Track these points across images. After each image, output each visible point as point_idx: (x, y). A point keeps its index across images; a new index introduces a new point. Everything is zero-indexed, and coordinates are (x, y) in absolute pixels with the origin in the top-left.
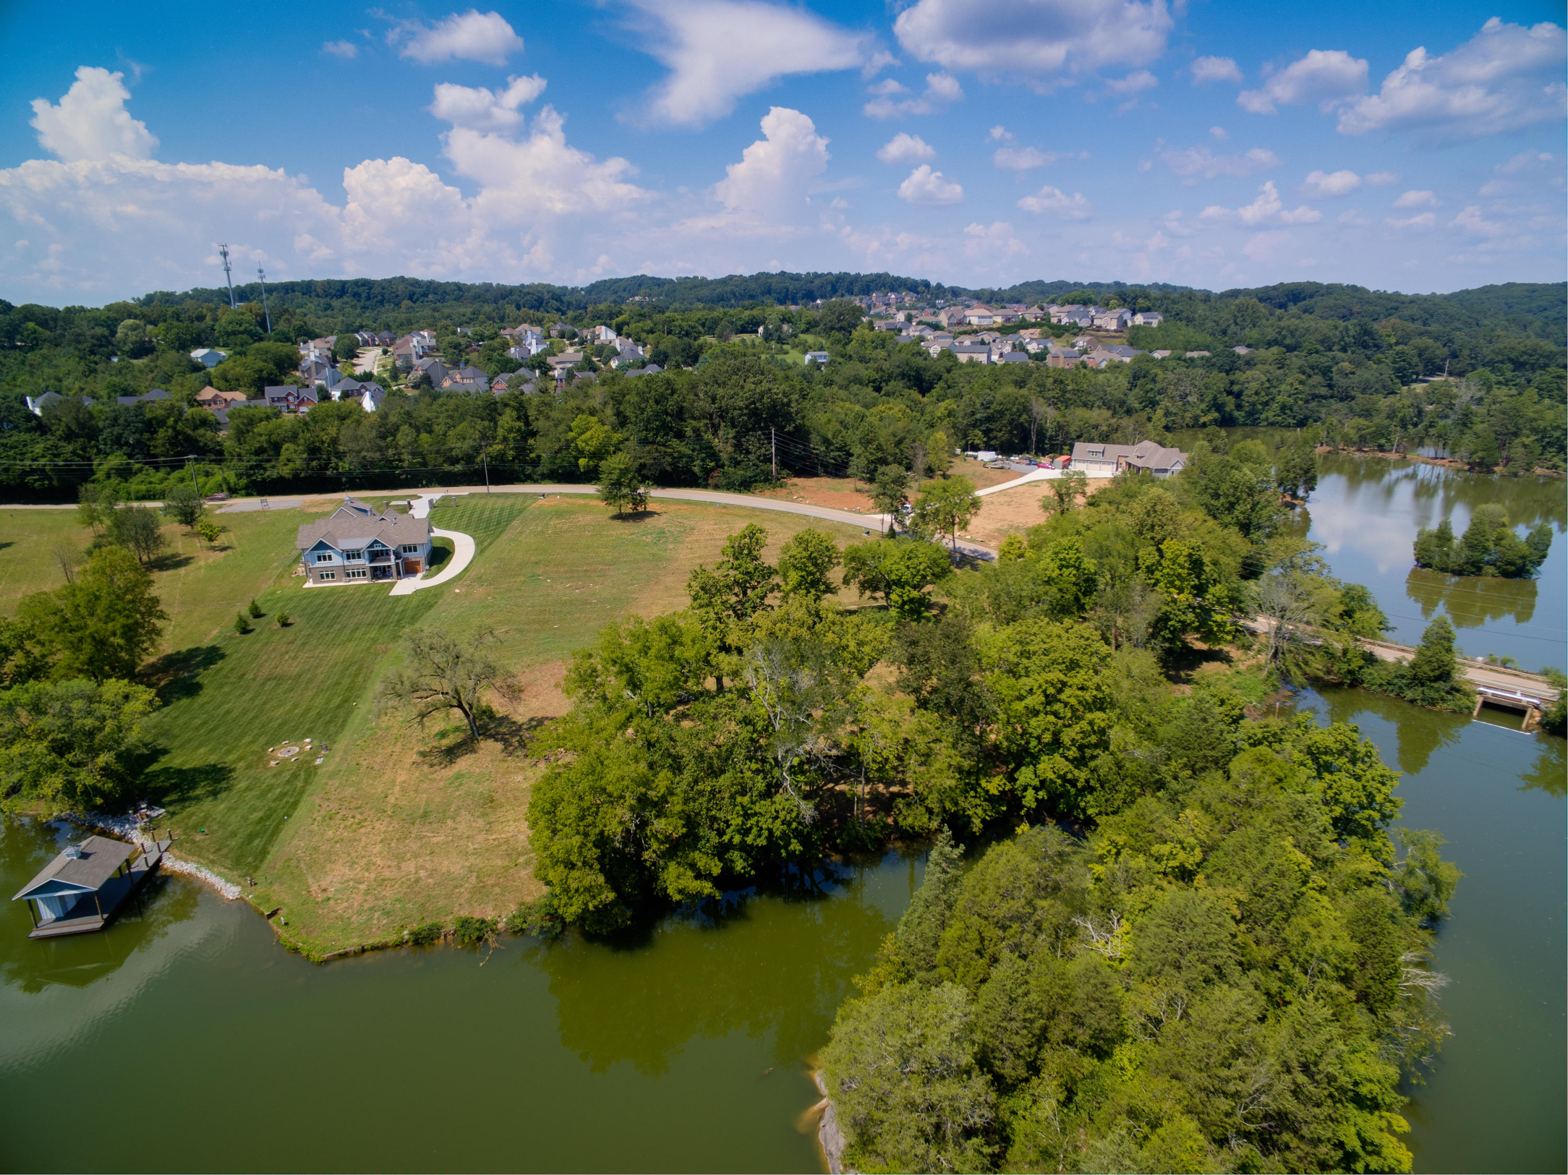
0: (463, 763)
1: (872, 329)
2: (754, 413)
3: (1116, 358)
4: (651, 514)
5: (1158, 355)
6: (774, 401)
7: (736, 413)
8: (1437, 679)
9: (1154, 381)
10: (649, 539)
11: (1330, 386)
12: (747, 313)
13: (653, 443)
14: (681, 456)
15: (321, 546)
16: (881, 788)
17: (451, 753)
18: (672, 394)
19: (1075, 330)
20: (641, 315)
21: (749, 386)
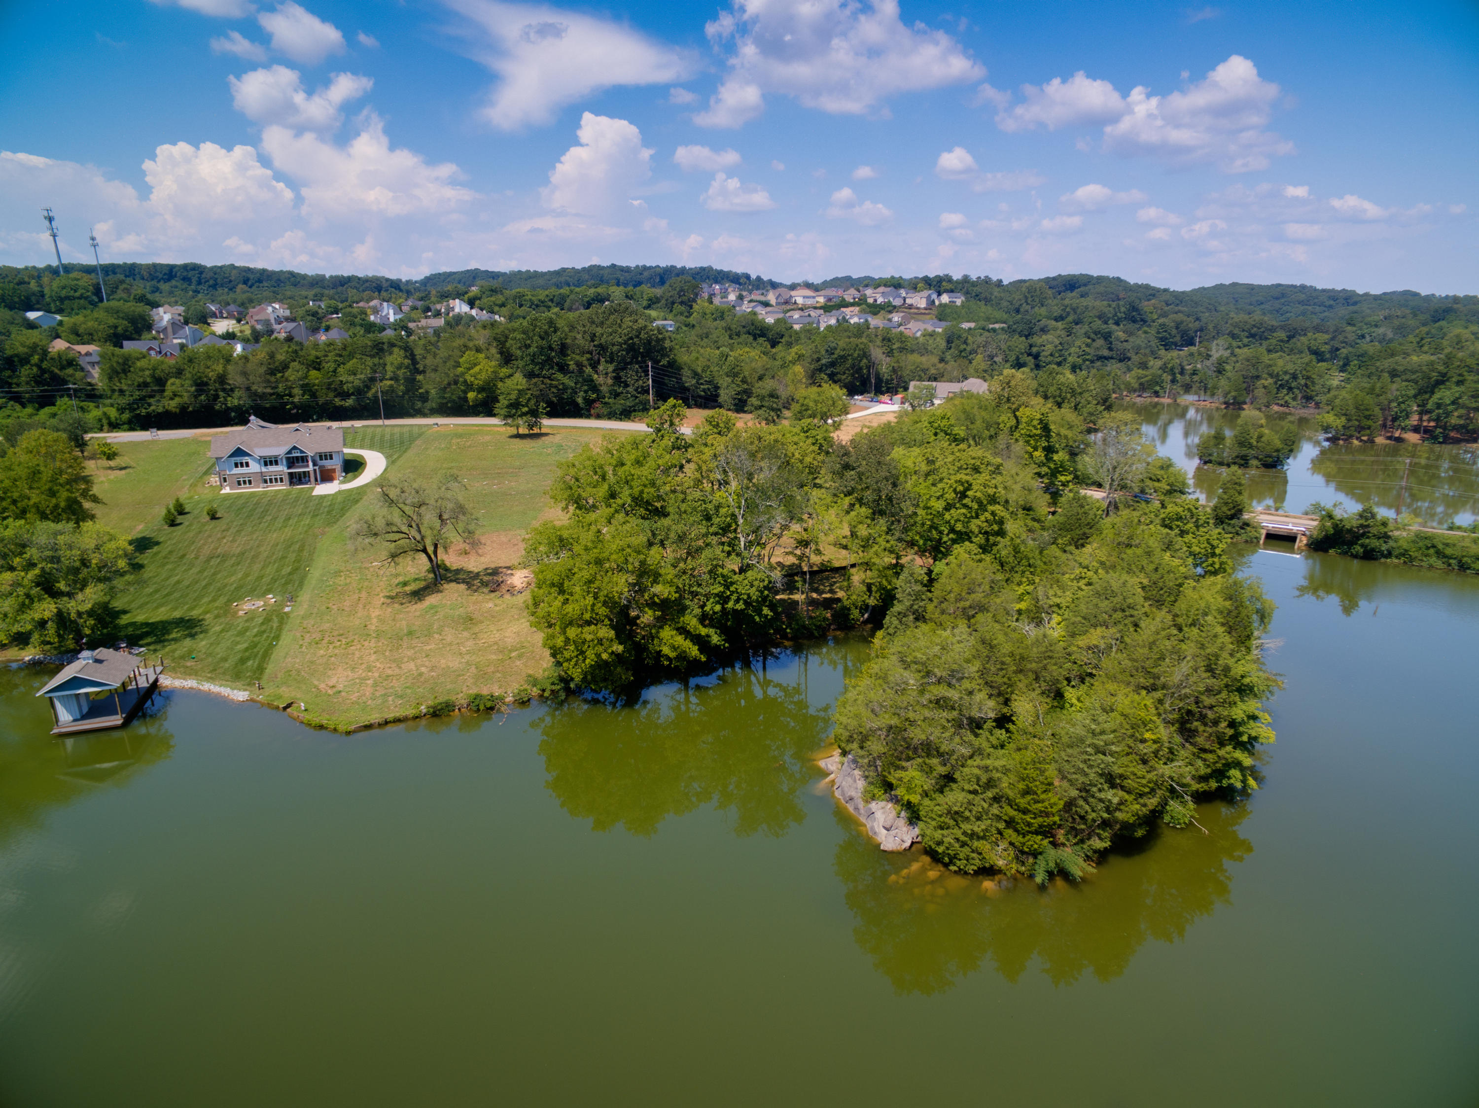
0: (432, 600)
1: (711, 303)
2: (632, 348)
3: (930, 328)
4: (546, 434)
5: (966, 326)
6: (650, 337)
7: (615, 348)
8: (1232, 517)
9: (965, 343)
10: (550, 451)
11: (1110, 349)
12: (592, 290)
13: (538, 376)
14: (565, 388)
15: (239, 452)
16: (815, 595)
17: (418, 595)
18: (555, 332)
19: (889, 308)
20: (492, 290)
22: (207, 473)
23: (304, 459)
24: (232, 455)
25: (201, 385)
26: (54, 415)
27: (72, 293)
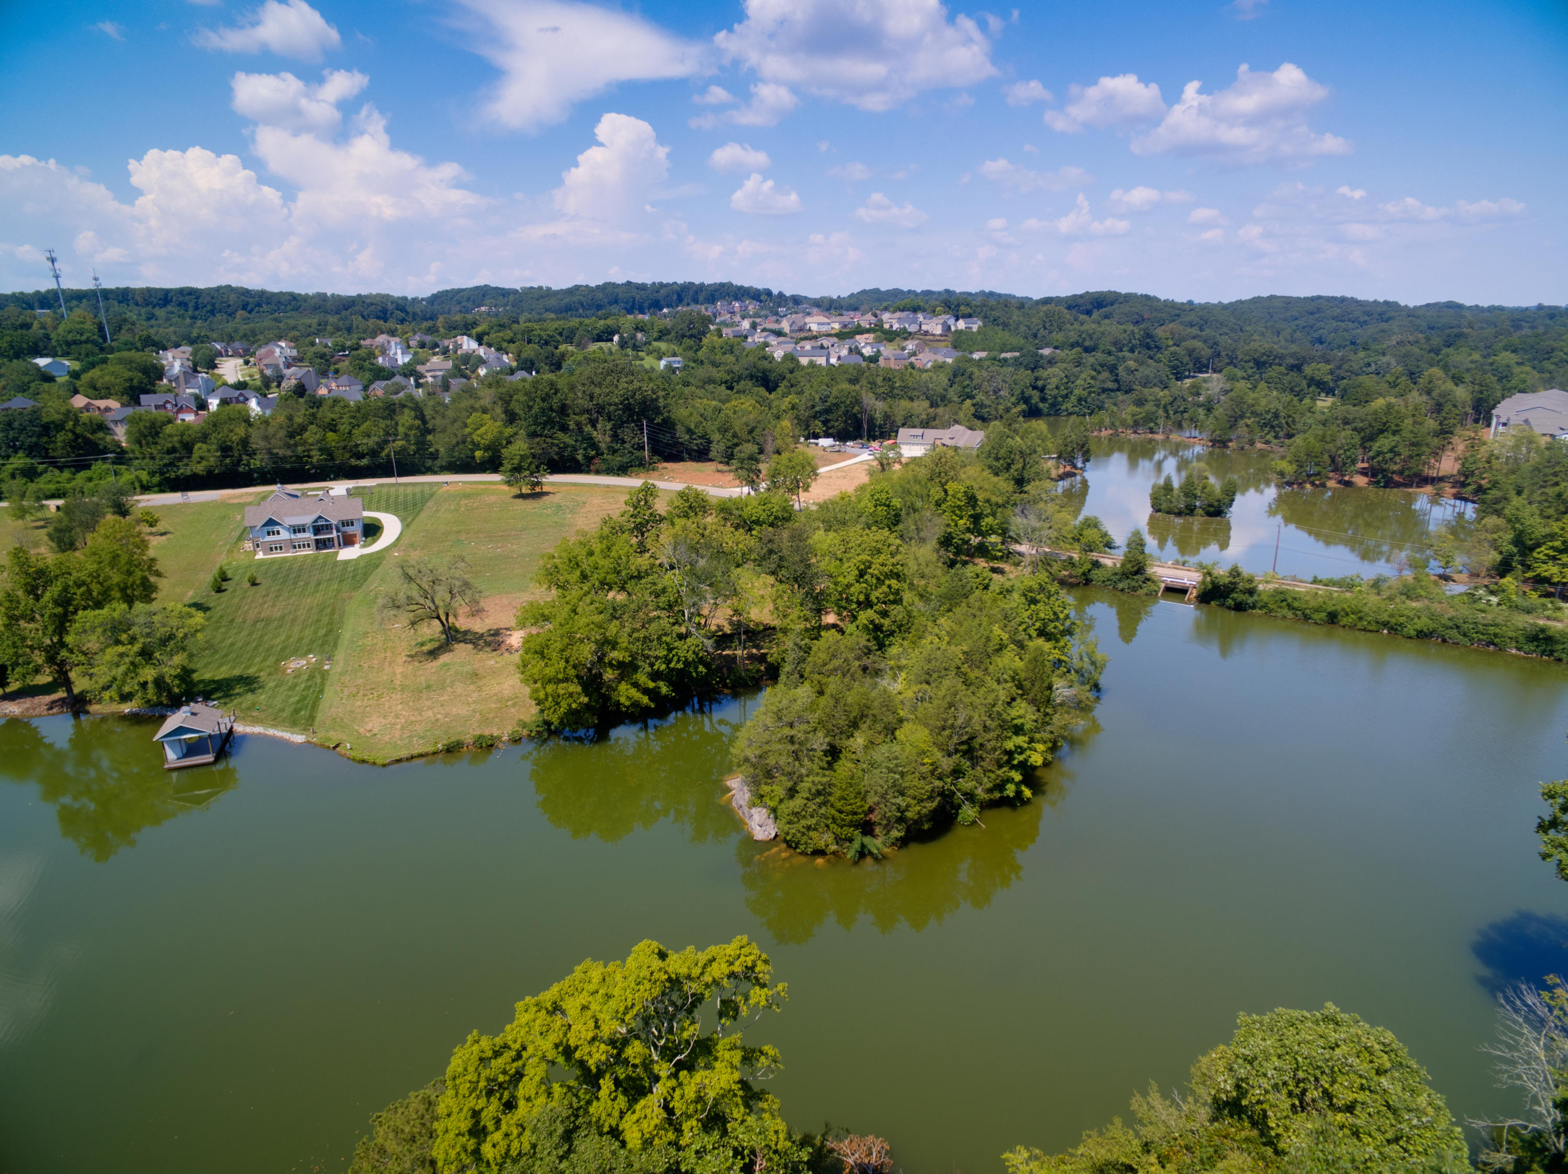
0: (445, 658)
1: (721, 336)
2: (628, 408)
3: (940, 359)
4: (547, 494)
5: (976, 356)
6: (644, 397)
7: (612, 408)
8: (1136, 573)
9: (970, 378)
10: (549, 511)
11: (1116, 381)
12: (602, 322)
13: (541, 436)
14: (566, 446)
15: (271, 522)
16: (754, 651)
17: (433, 654)
18: (556, 393)
19: (905, 335)
20: (500, 325)
21: (623, 385)
22: (240, 538)
23: (328, 528)
24: (265, 525)
25: (225, 449)
26: (90, 479)
27: (78, 337)
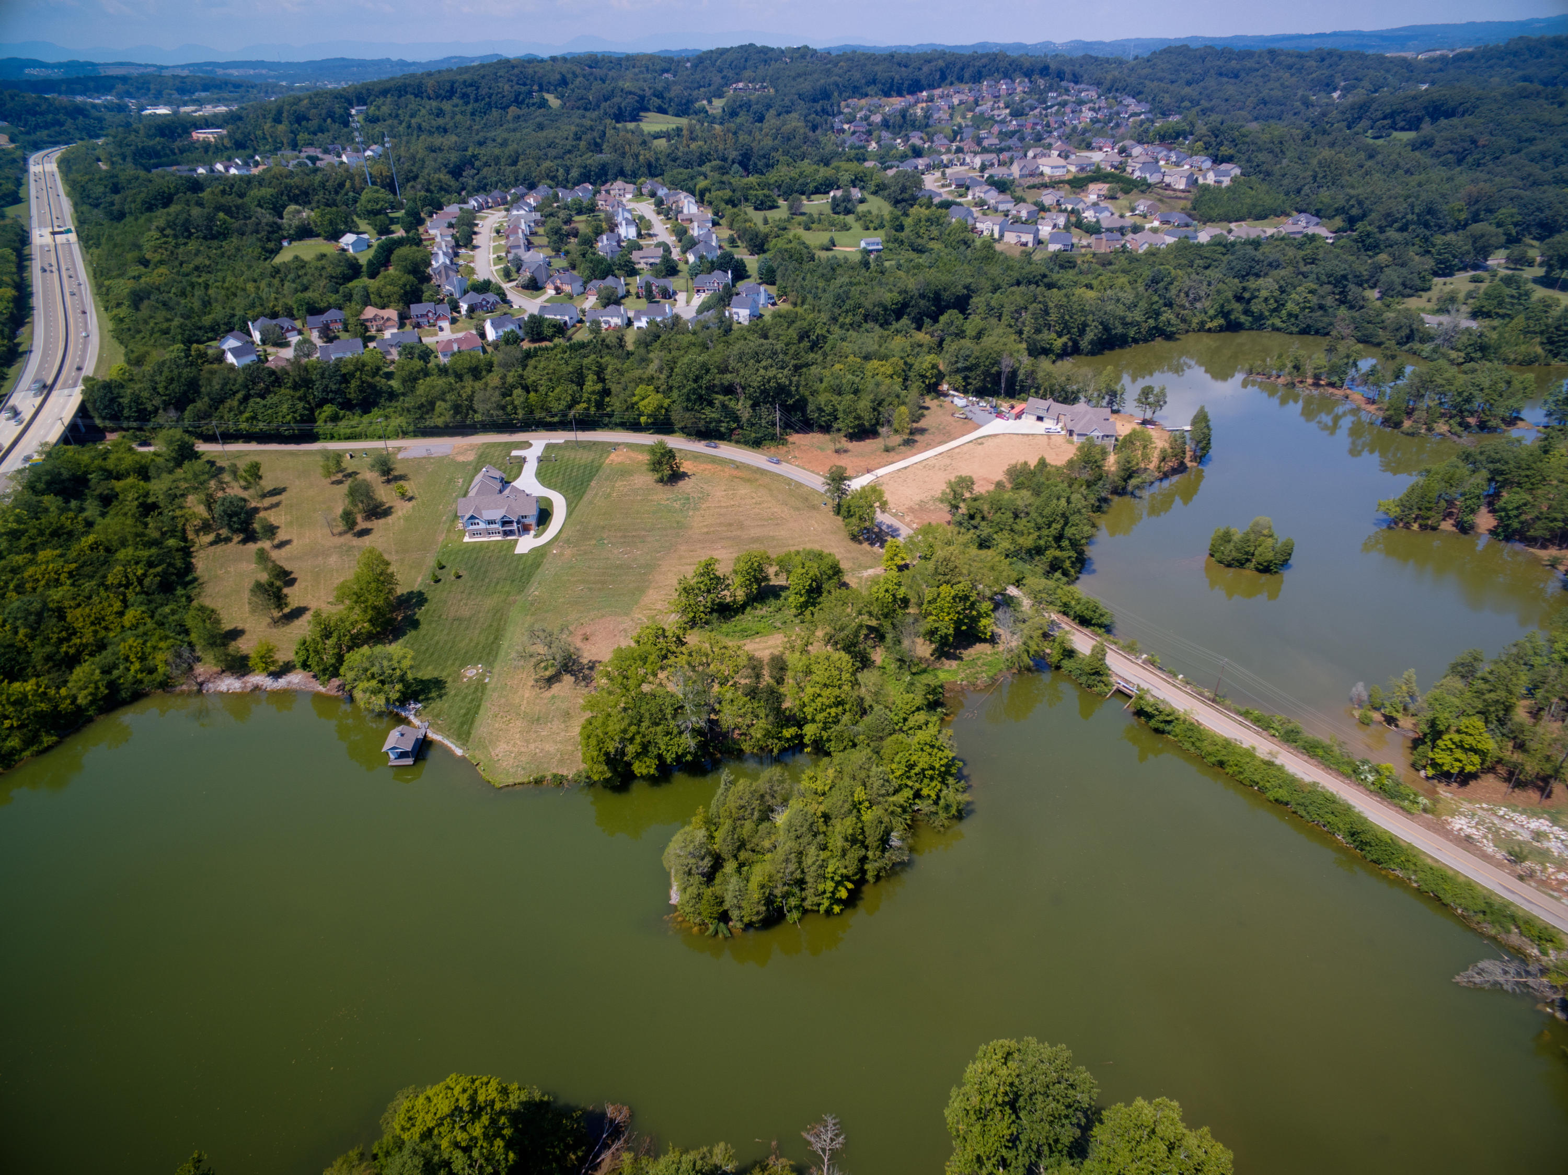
0: (556, 688)
2: (764, 391)
3: (1162, 237)
5: (1204, 234)
7: (752, 390)
8: (1094, 674)
9: (1167, 288)
10: (678, 505)
12: (822, 173)
13: (692, 410)
14: (712, 420)
15: (472, 517)
17: (550, 681)
18: (706, 374)
19: (1143, 188)
21: (761, 370)
23: (511, 522)
24: (469, 519)
25: (457, 408)
27: (375, 206)
